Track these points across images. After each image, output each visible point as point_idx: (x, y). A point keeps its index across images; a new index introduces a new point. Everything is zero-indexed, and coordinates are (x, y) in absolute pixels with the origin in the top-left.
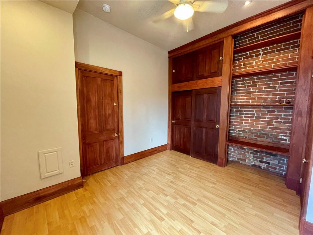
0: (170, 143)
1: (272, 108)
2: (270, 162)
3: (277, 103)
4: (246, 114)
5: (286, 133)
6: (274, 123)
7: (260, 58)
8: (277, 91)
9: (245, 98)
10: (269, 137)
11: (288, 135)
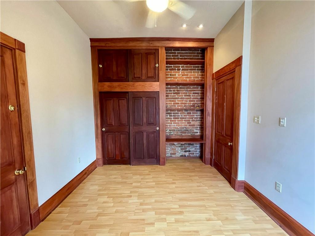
0: (100, 156)
1: (190, 111)
2: (191, 150)
3: (192, 107)
4: (174, 116)
5: (197, 128)
6: (191, 122)
7: (180, 72)
8: (191, 98)
9: (173, 102)
10: (189, 132)
11: (198, 129)
